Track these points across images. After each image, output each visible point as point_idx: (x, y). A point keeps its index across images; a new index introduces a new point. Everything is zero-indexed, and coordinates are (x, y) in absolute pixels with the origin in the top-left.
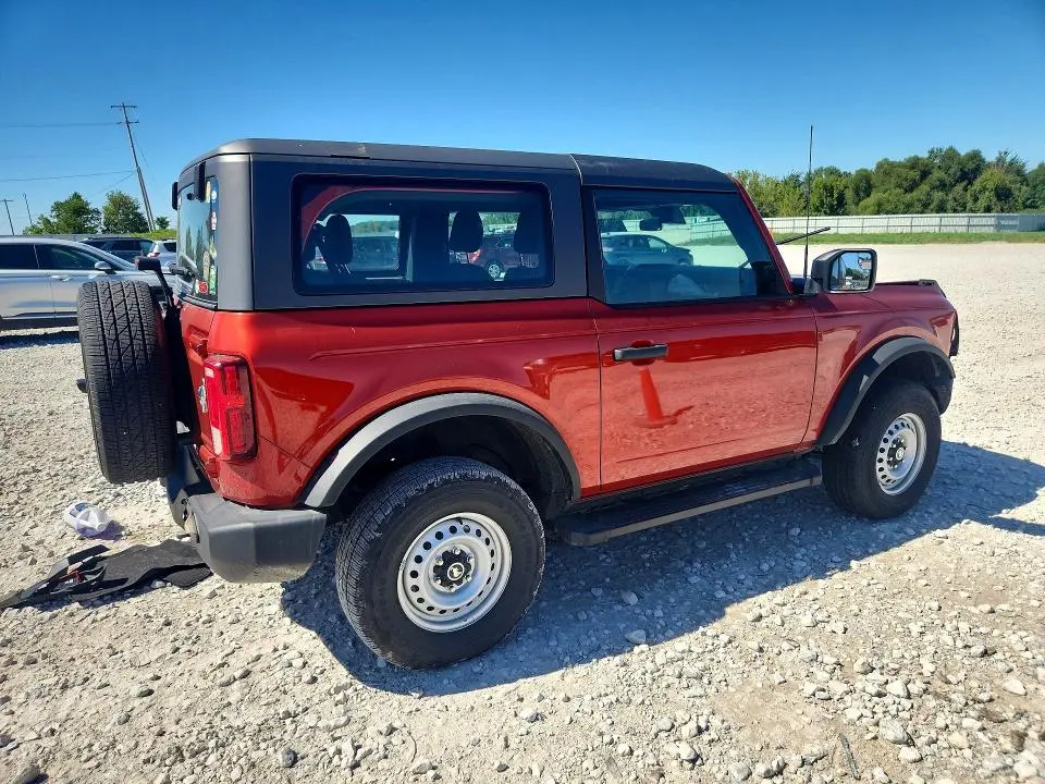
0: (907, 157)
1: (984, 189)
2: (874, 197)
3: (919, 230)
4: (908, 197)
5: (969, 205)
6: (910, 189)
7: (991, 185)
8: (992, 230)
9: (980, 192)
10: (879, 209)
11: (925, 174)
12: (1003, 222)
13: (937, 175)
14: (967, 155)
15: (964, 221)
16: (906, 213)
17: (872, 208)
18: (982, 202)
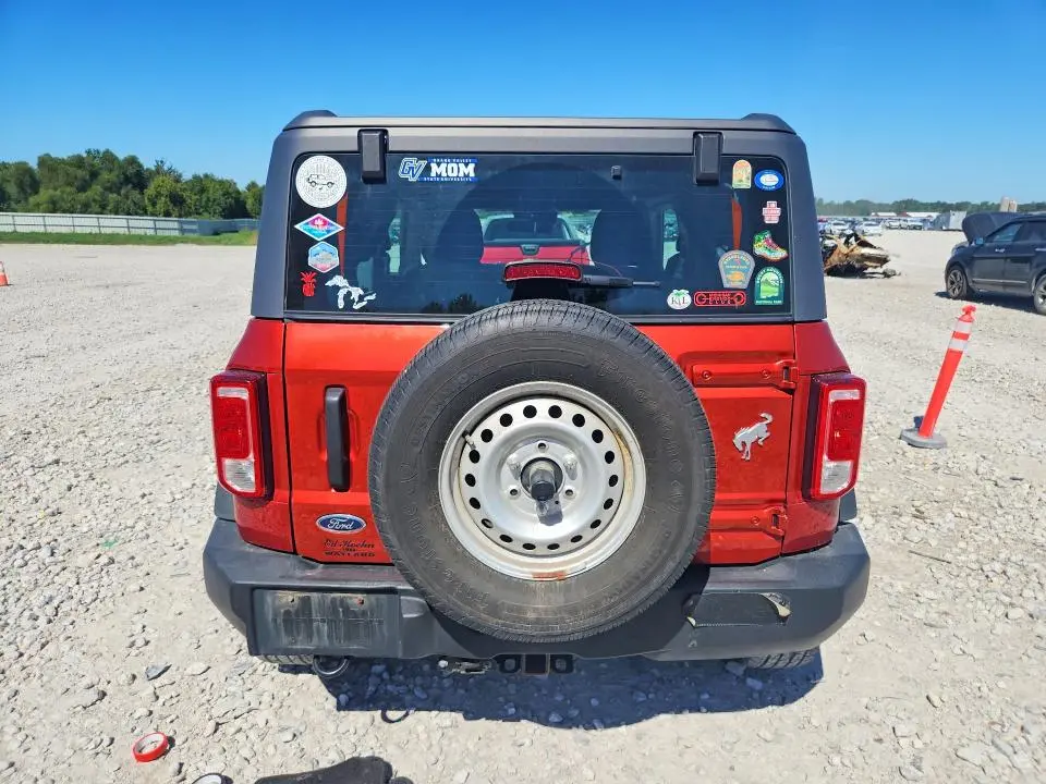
0: (71, 154)
1: (159, 195)
2: (44, 194)
3: (109, 231)
4: (83, 196)
5: (150, 209)
6: (83, 189)
7: (164, 191)
8: (176, 233)
9: (156, 196)
10: (54, 207)
11: (94, 175)
12: (185, 227)
13: (105, 176)
14: (126, 159)
15: (124, 223)
16: (84, 213)
17: (45, 206)
18: (160, 206)
